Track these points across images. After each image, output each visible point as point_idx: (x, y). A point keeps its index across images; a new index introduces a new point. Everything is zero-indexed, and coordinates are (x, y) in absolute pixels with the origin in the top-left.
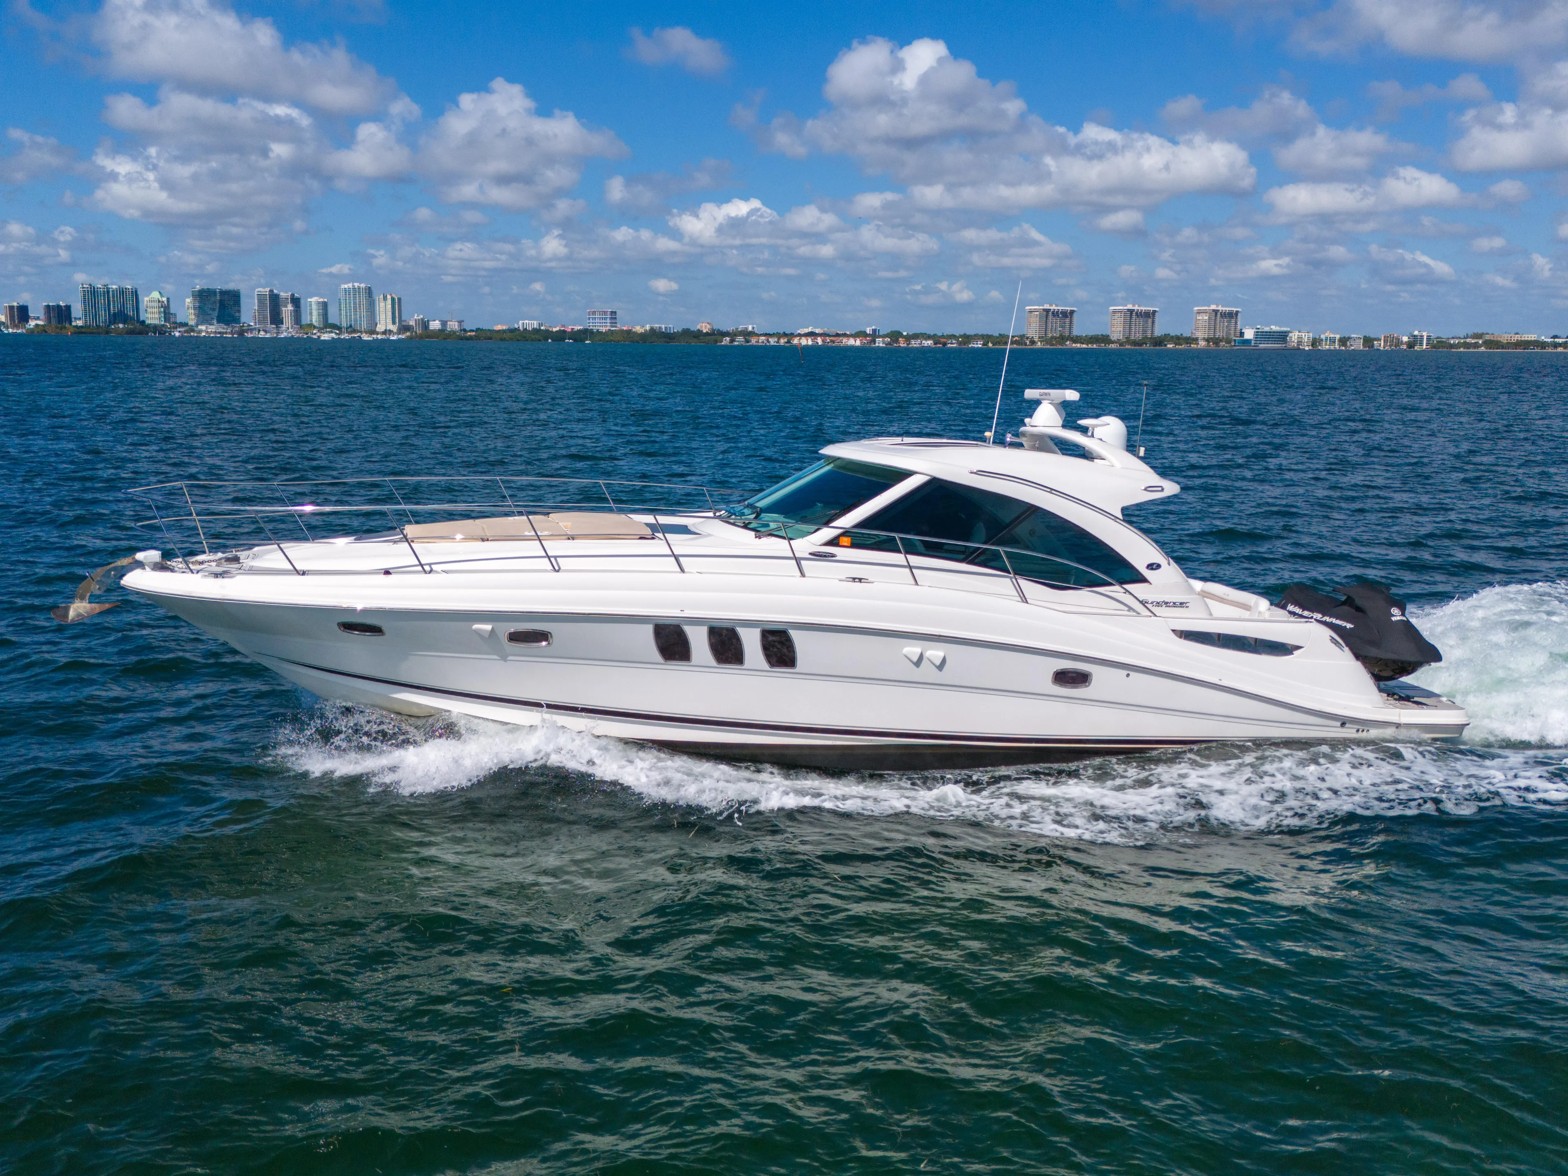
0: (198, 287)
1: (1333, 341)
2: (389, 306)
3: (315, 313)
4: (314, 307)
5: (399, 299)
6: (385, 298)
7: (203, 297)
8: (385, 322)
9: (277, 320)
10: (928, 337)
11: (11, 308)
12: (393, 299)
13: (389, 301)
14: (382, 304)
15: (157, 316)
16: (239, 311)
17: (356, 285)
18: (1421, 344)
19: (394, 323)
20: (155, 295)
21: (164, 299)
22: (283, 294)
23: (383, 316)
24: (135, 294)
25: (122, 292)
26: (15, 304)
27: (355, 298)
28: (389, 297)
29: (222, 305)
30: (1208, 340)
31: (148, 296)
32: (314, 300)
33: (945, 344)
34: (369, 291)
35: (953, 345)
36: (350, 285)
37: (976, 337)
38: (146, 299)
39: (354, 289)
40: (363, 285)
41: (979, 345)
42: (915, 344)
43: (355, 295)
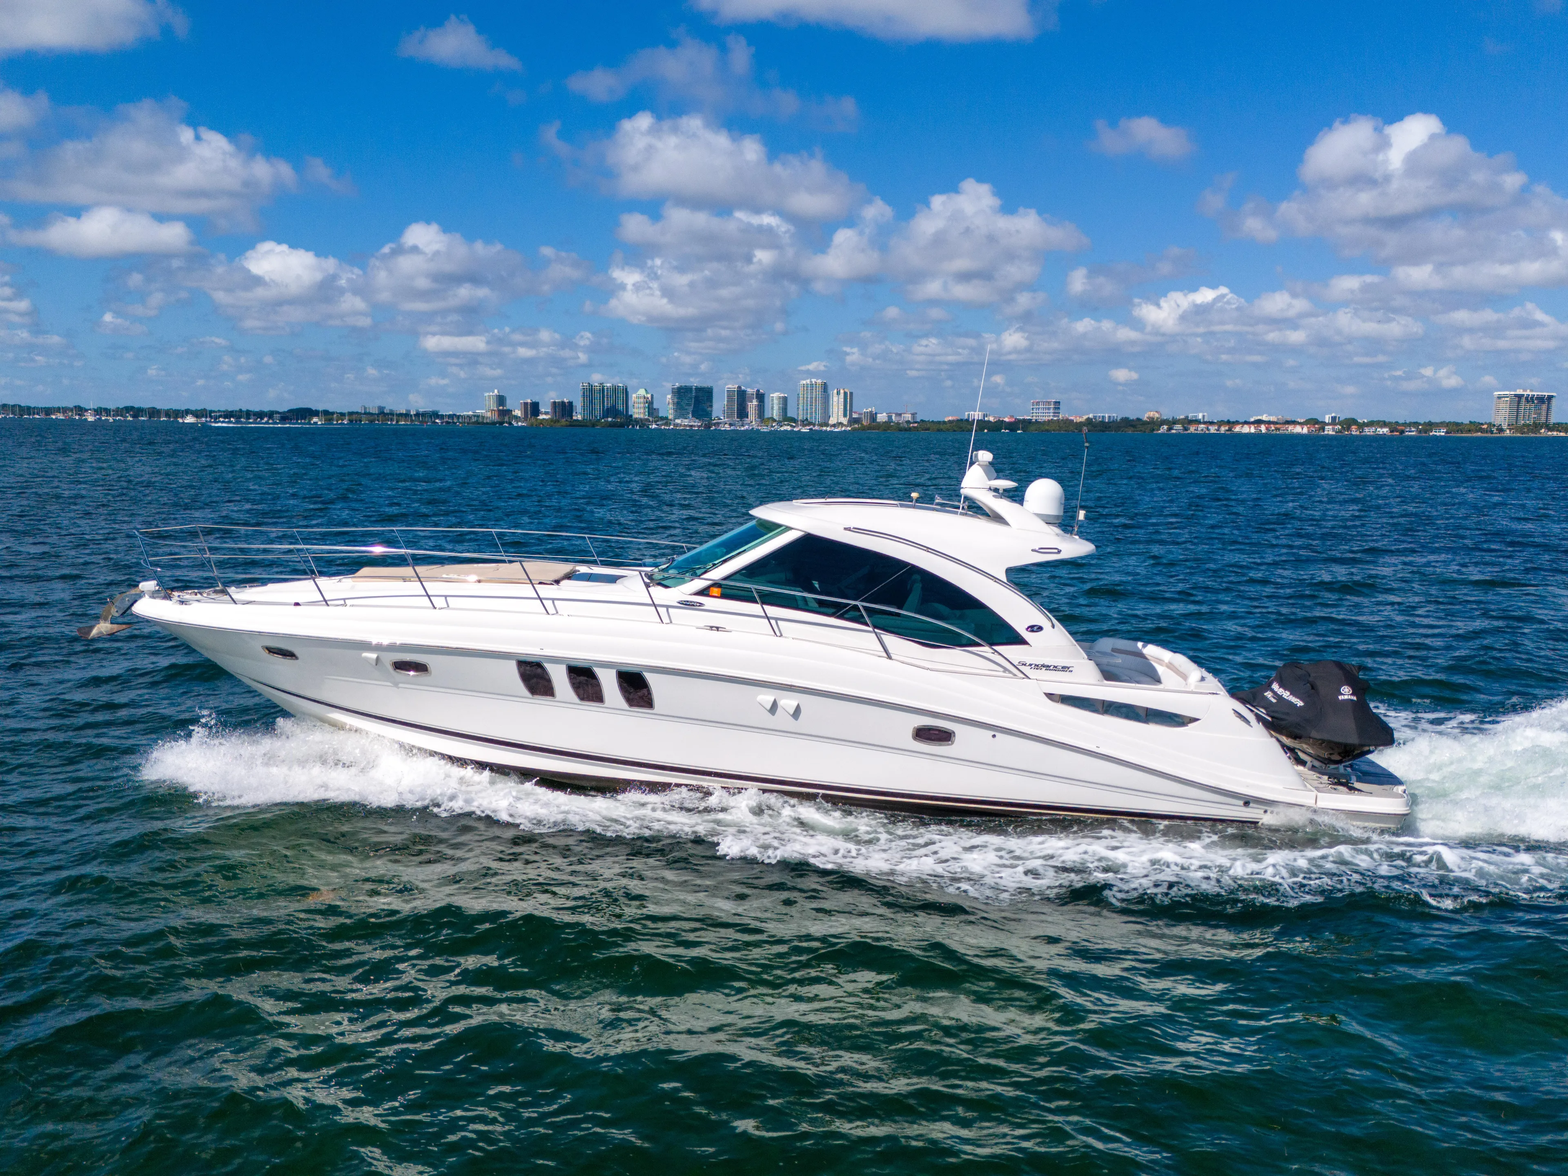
0: (677, 385)
2: (842, 401)
3: (776, 407)
4: (775, 401)
5: (851, 394)
6: (838, 393)
7: (681, 393)
8: (837, 416)
9: (742, 413)
10: (1384, 424)
11: (527, 403)
12: (845, 393)
13: (842, 395)
14: (835, 399)
15: (643, 410)
16: (711, 406)
17: (813, 381)
19: (845, 416)
20: (642, 392)
21: (649, 396)
22: (749, 390)
23: (835, 409)
24: (626, 392)
25: (615, 389)
26: (531, 399)
27: (812, 393)
28: (842, 391)
29: (697, 401)
31: (636, 393)
32: (775, 395)
33: (1402, 432)
34: (825, 387)
35: (1412, 433)
36: (808, 381)
37: (1438, 425)
38: (634, 396)
39: (811, 385)
40: (819, 381)
41: (1442, 433)
42: (1369, 431)
43: (811, 390)
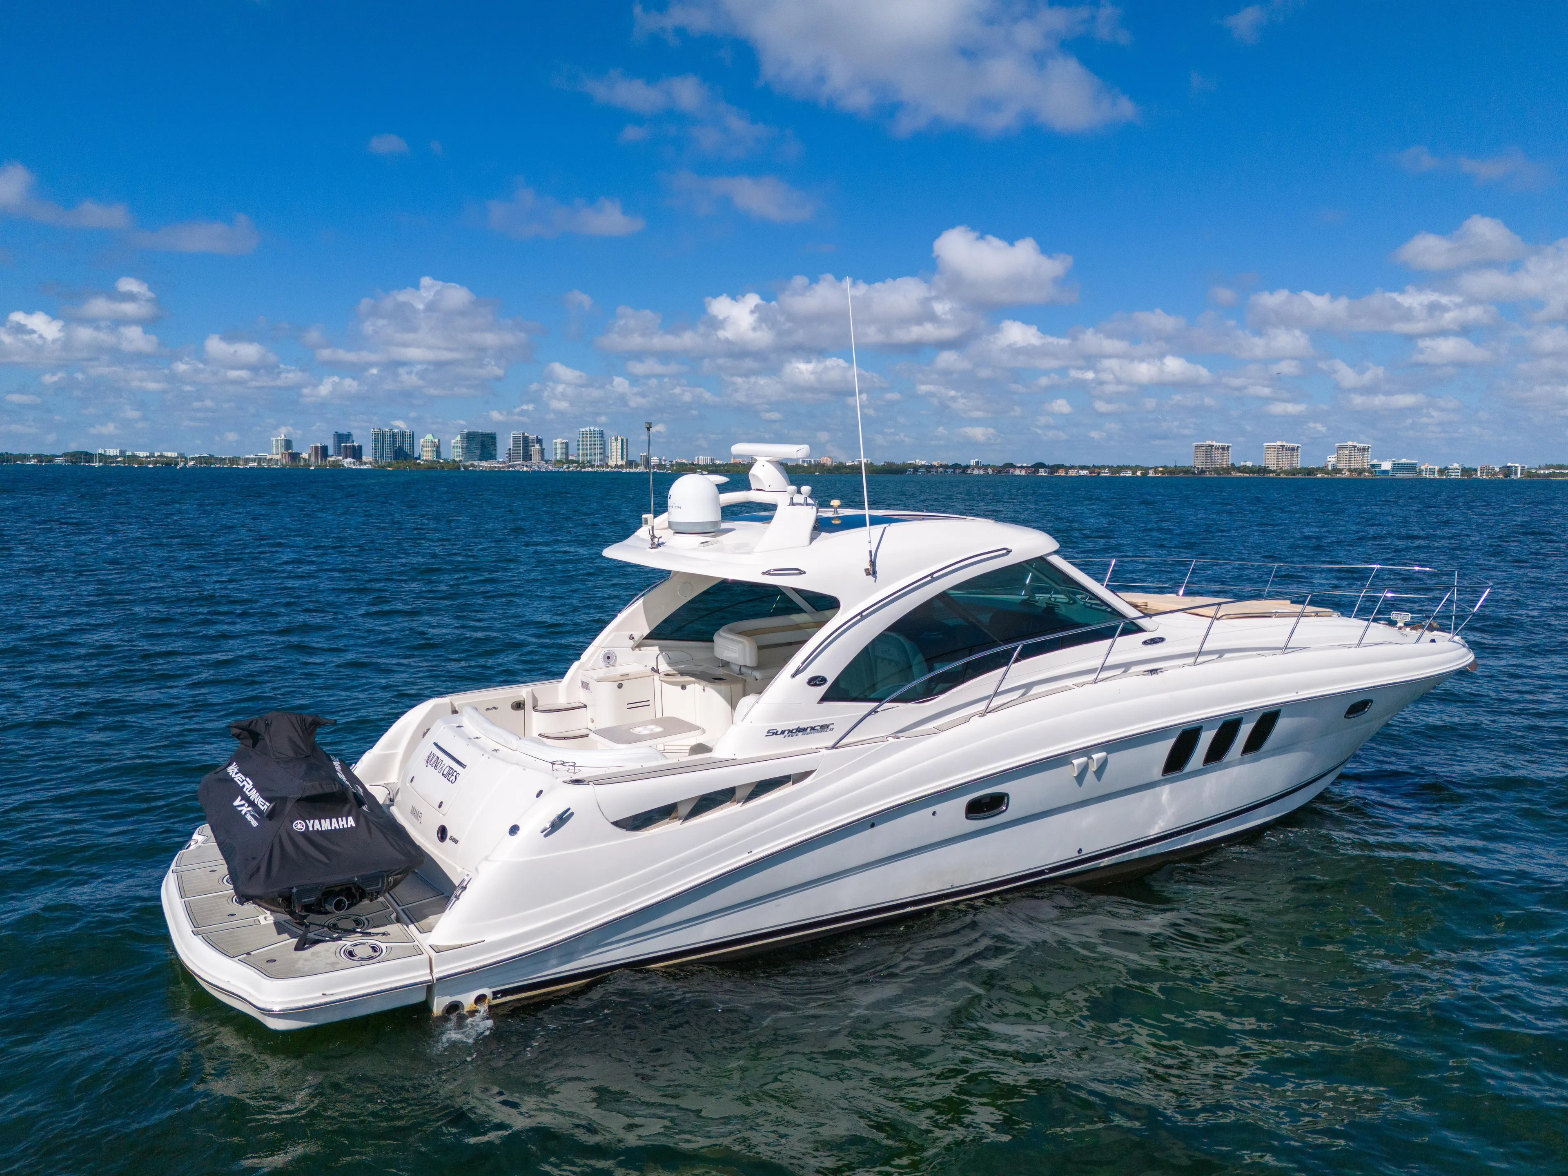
0: (466, 431)
1: (1432, 471)
2: (619, 446)
3: (559, 451)
4: (559, 446)
5: (627, 440)
6: (616, 440)
7: (470, 438)
8: (615, 459)
9: (527, 457)
10: (1083, 468)
11: (316, 447)
12: (622, 440)
13: (619, 442)
14: (614, 444)
15: (430, 454)
16: (495, 450)
17: (592, 428)
18: (1516, 474)
19: (622, 459)
20: (429, 437)
21: (436, 440)
22: (531, 437)
23: (614, 454)
24: (412, 435)
25: (402, 434)
26: (319, 445)
27: (591, 439)
28: (619, 438)
29: (483, 446)
30: (1350, 470)
31: (423, 437)
32: (559, 440)
33: (1099, 474)
34: (601, 433)
35: (1106, 473)
36: (587, 429)
37: (1128, 468)
38: (422, 440)
39: (590, 432)
40: (597, 429)
41: (1129, 474)
42: (1072, 473)
43: (591, 436)
